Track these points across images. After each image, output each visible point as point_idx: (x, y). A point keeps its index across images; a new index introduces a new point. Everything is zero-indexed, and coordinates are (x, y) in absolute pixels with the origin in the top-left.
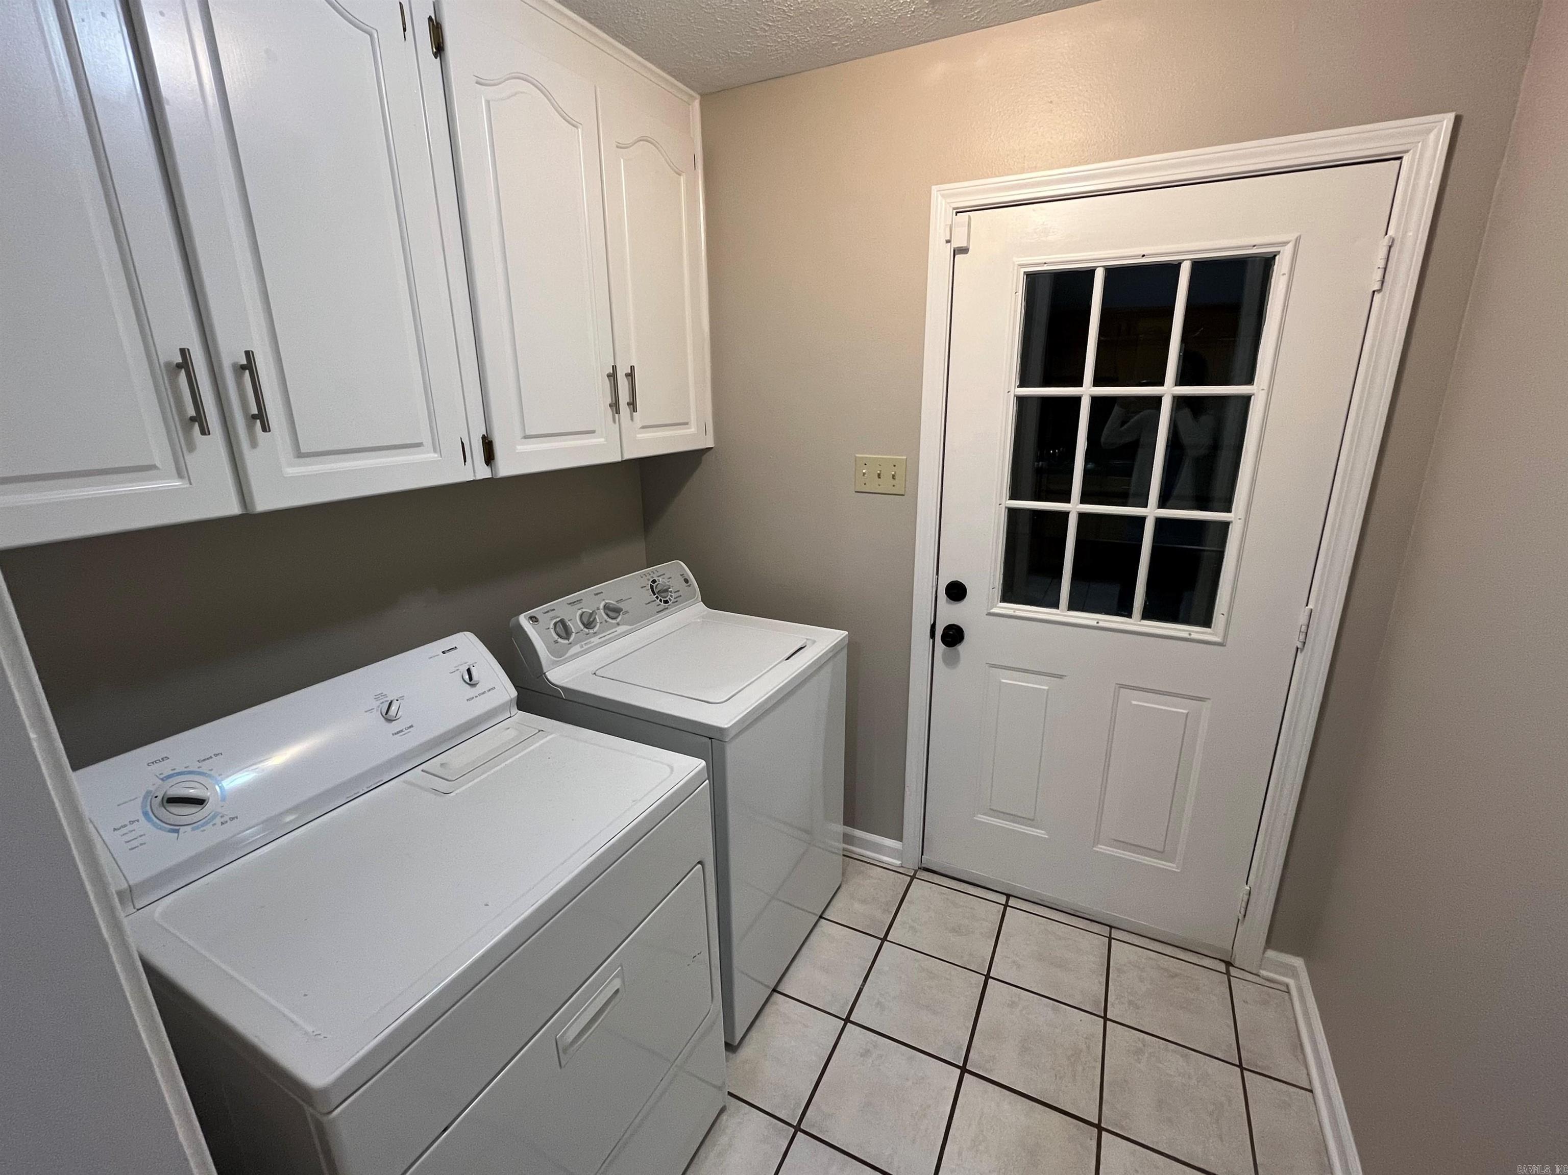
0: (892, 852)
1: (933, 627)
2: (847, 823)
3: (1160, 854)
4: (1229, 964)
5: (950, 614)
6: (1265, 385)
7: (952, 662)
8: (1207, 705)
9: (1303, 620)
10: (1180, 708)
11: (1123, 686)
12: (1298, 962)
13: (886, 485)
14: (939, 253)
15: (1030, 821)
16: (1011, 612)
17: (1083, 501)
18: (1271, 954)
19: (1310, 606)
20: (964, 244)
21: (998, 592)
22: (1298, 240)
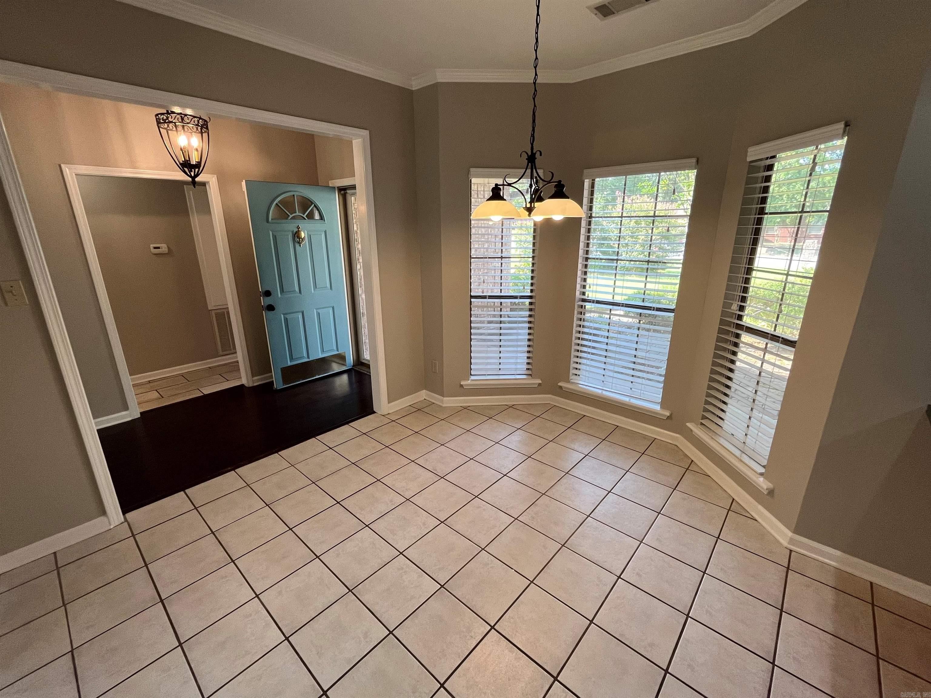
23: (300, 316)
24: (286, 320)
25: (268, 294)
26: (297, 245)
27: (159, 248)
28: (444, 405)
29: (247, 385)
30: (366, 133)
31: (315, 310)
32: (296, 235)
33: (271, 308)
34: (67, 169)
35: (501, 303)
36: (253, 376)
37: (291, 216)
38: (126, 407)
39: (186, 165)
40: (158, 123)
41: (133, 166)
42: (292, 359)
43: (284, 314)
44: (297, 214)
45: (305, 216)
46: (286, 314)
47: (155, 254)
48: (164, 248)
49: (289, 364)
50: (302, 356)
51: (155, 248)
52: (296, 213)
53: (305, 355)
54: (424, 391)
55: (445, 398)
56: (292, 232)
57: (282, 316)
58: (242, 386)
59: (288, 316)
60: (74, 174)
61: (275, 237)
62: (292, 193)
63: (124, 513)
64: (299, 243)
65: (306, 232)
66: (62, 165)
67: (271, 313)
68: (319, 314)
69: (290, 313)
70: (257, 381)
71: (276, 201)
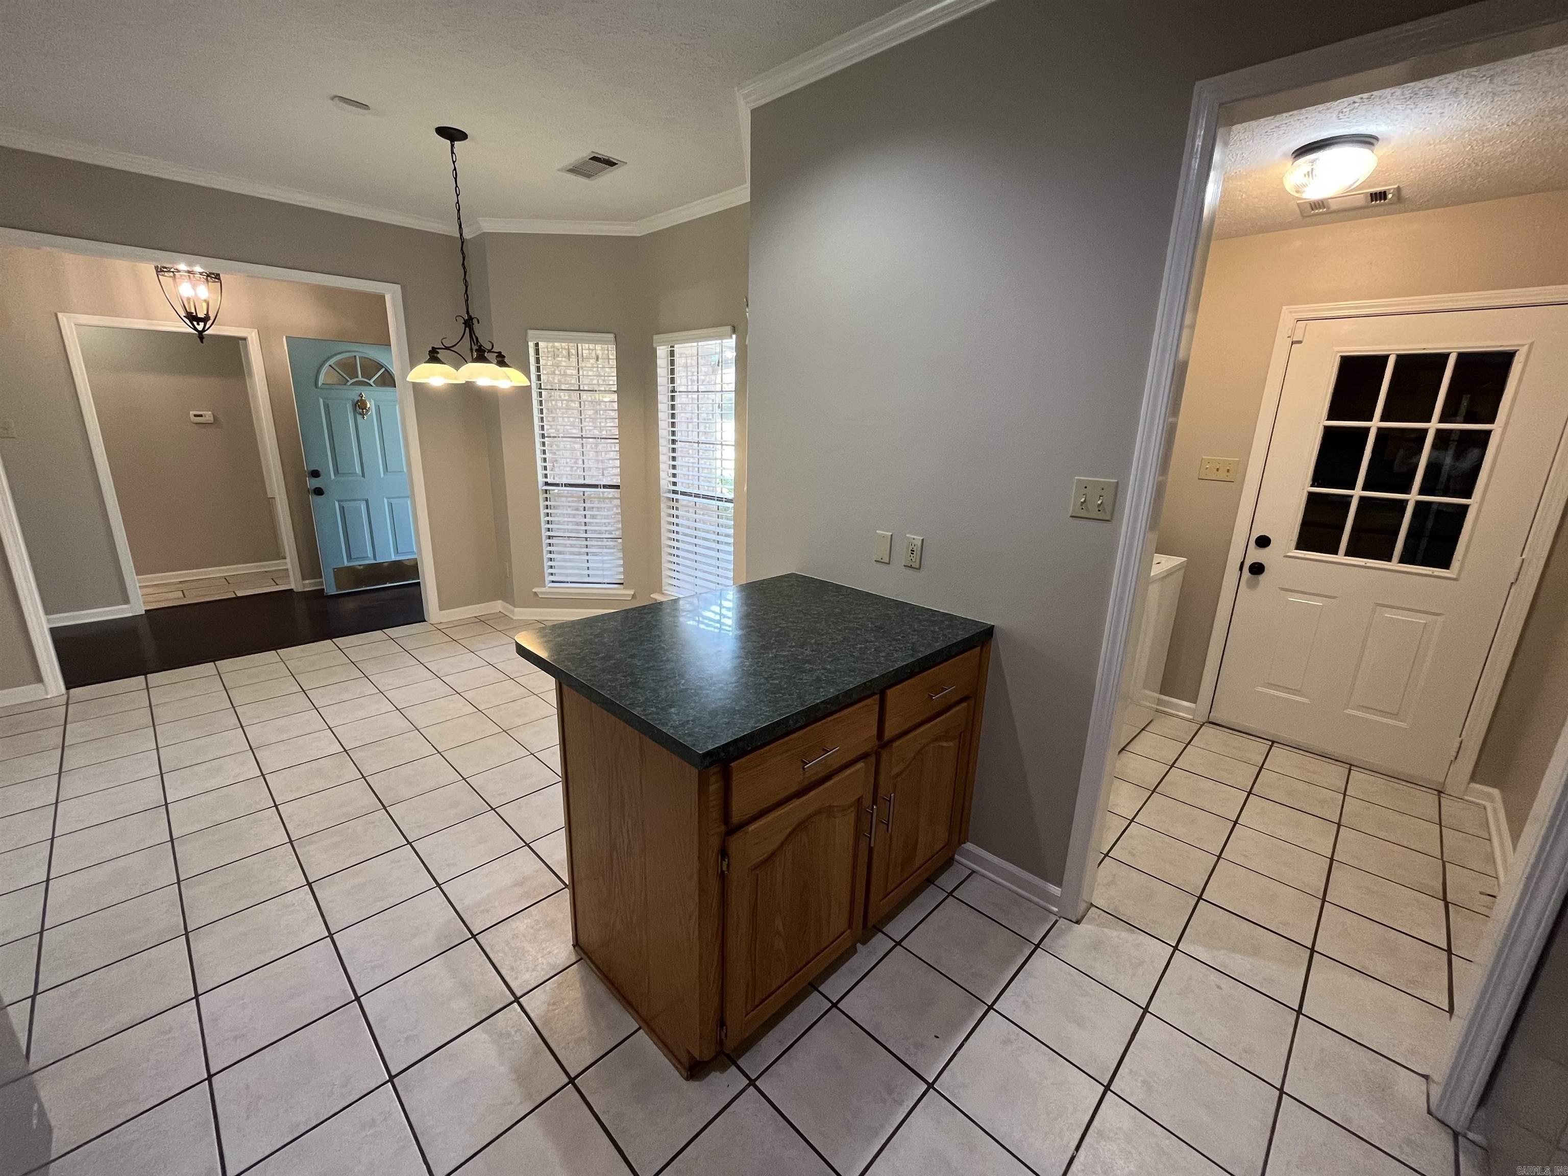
0: (1187, 710)
1: (1242, 564)
2: (1162, 692)
3: (1395, 716)
4: (1440, 792)
5: (1256, 555)
6: (1502, 424)
7: (1252, 586)
8: (1440, 619)
9: (1517, 565)
10: (1421, 620)
11: (1378, 605)
12: (1495, 792)
13: (1222, 475)
14: (1281, 344)
15: (1297, 692)
16: (1302, 556)
17: (1364, 489)
18: (1473, 785)
19: (1523, 557)
20: (1300, 339)
21: (1294, 544)
22: (1531, 345)
23: (363, 506)
24: (342, 509)
25: (315, 474)
26: (359, 417)
27: (201, 416)
28: (514, 618)
29: (295, 590)
30: (397, 287)
31: (385, 500)
32: (360, 406)
33: (319, 492)
34: (64, 318)
35: (584, 492)
36: (303, 579)
37: (351, 381)
38: (126, 601)
39: (192, 318)
40: (157, 272)
41: (148, 316)
42: (350, 558)
43: (339, 501)
44: (360, 378)
45: (371, 382)
46: (342, 501)
47: (196, 423)
48: (208, 416)
49: (346, 564)
50: (365, 555)
51: (195, 416)
52: (357, 377)
53: (370, 554)
54: (500, 601)
55: (516, 609)
56: (353, 401)
57: (337, 504)
58: (292, 590)
59: (345, 504)
60: (73, 325)
61: (327, 407)
62: (354, 354)
63: (68, 688)
64: (363, 415)
65: (373, 402)
66: (60, 315)
67: (319, 499)
68: (391, 505)
69: (346, 501)
70: (309, 585)
71: (331, 362)
